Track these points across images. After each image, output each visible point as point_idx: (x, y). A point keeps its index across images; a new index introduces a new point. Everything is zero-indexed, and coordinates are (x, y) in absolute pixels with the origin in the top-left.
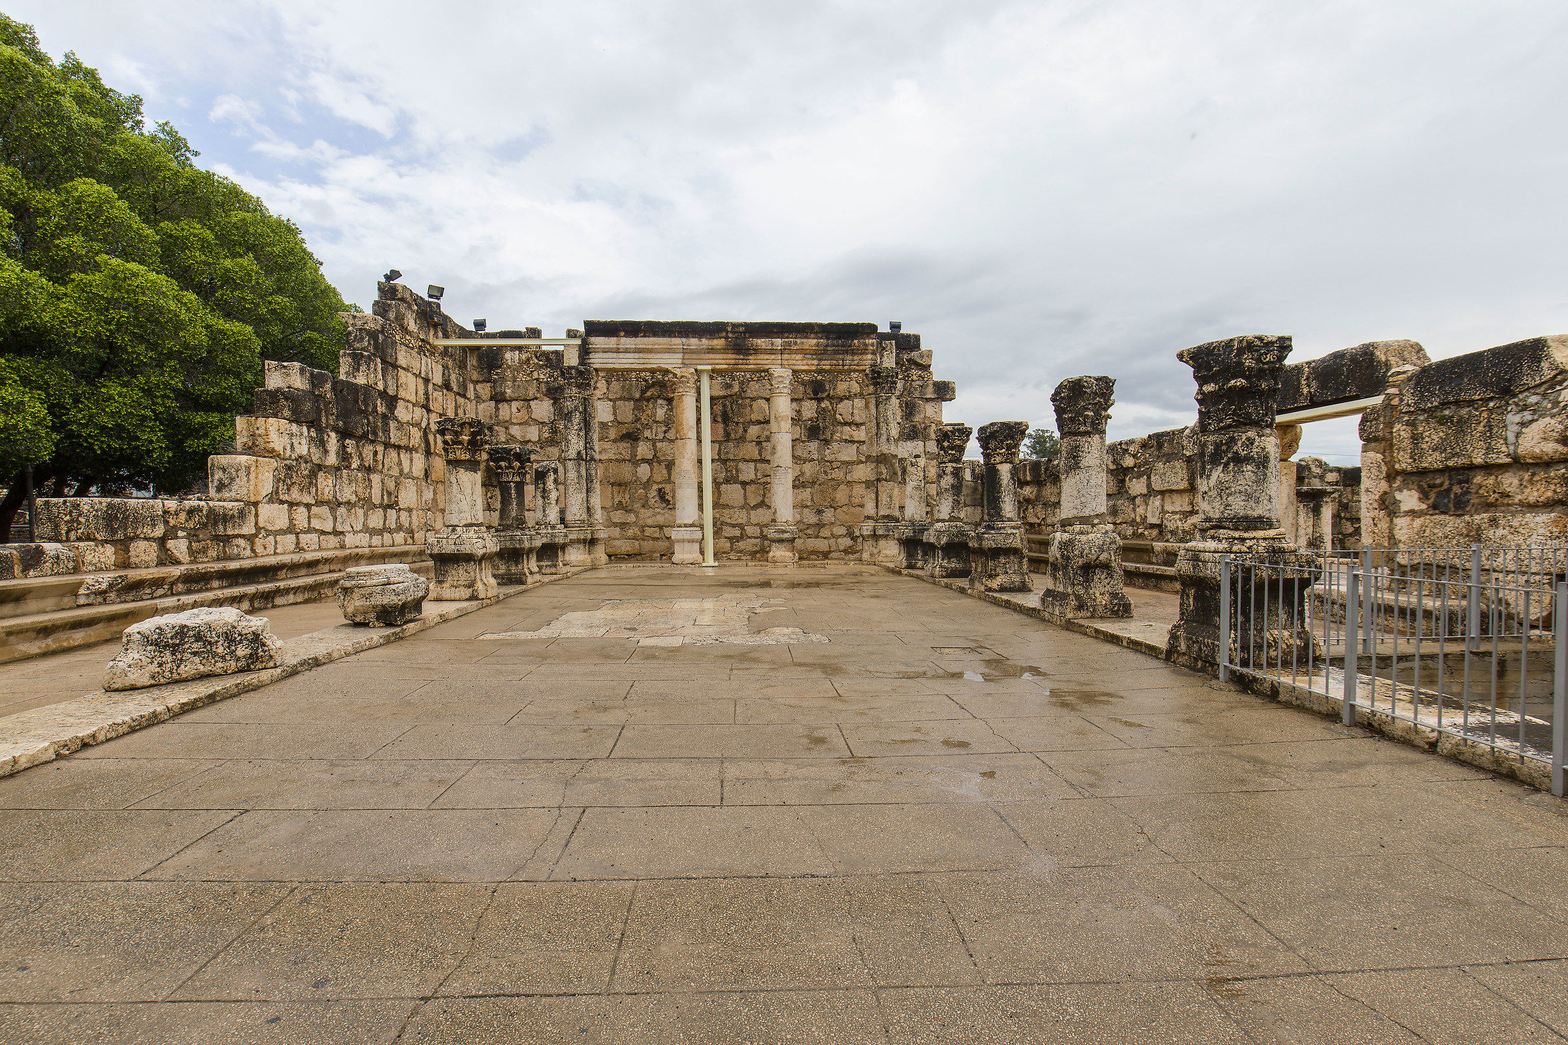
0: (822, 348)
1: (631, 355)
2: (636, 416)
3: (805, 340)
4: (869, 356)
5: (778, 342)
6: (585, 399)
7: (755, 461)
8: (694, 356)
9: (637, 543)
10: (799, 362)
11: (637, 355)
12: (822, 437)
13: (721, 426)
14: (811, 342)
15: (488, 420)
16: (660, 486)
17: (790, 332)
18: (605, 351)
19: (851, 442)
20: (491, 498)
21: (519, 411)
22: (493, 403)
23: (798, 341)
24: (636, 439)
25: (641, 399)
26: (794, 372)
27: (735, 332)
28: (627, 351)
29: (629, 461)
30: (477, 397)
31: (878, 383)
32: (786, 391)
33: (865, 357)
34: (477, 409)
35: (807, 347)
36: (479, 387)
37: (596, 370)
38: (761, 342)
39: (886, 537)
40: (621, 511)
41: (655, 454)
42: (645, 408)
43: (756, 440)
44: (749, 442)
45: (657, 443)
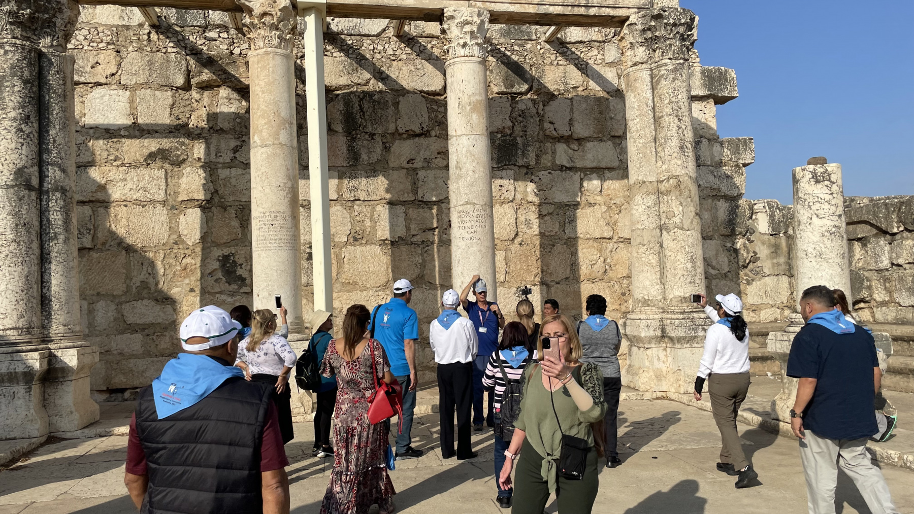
6: (40, 53)
7: (404, 203)
12: (520, 162)
13: (342, 141)
16: (226, 251)
19: (570, 169)
24: (179, 163)
25: (187, 87)
26: (494, 16)
29: (164, 203)
40: (146, 302)
41: (216, 191)
42: (195, 105)
43: (405, 165)
44: (393, 169)
45: (219, 171)
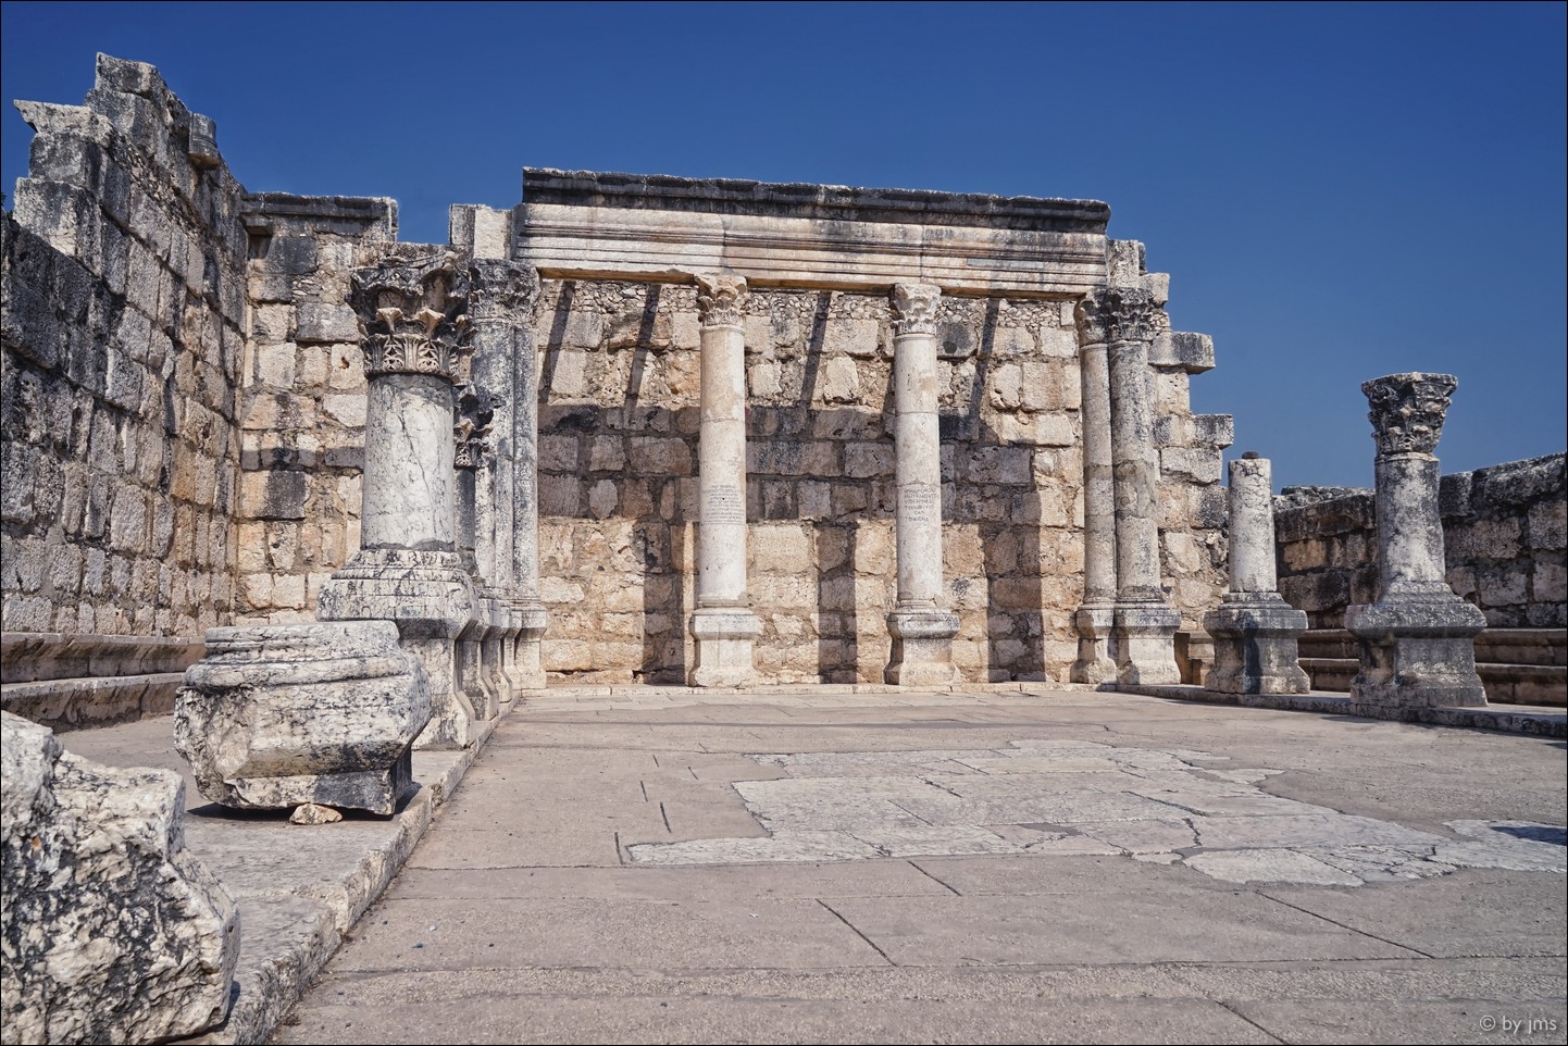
0: (1002, 246)
1: (618, 244)
2: (590, 382)
3: (969, 230)
4: (1093, 268)
5: (917, 232)
6: (516, 330)
7: (830, 479)
8: (746, 251)
9: (585, 647)
10: (955, 273)
11: (629, 245)
14: (980, 235)
15: (279, 383)
16: (637, 528)
17: (940, 213)
18: (563, 233)
19: (1019, 445)
20: (276, 546)
21: (347, 364)
22: (293, 346)
23: (957, 230)
24: (592, 430)
25: (603, 347)
26: (945, 292)
27: (831, 208)
28: (609, 235)
29: (574, 474)
30: (261, 334)
31: (1115, 320)
32: (930, 328)
33: (1083, 268)
34: (256, 358)
35: (971, 244)
36: (265, 312)
37: (542, 272)
38: (883, 231)
39: (1142, 630)
40: (554, 579)
41: (629, 461)
42: (608, 366)
43: (833, 437)
44: (819, 440)
45: (632, 439)
